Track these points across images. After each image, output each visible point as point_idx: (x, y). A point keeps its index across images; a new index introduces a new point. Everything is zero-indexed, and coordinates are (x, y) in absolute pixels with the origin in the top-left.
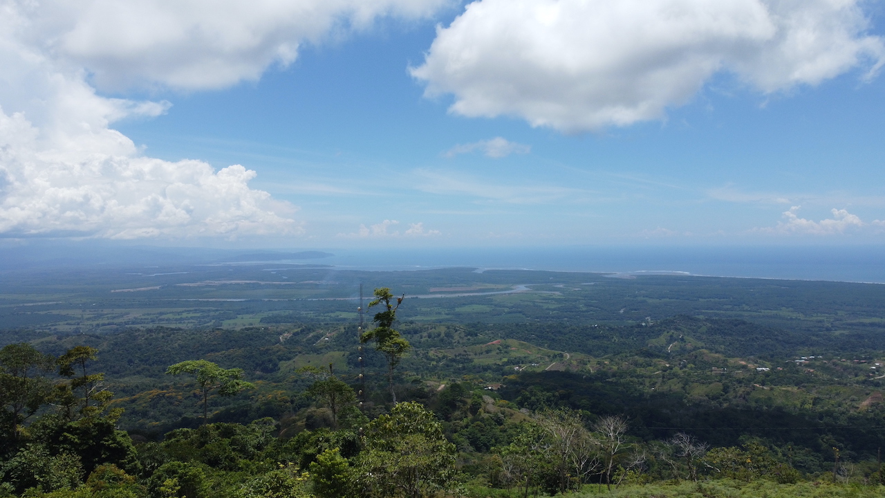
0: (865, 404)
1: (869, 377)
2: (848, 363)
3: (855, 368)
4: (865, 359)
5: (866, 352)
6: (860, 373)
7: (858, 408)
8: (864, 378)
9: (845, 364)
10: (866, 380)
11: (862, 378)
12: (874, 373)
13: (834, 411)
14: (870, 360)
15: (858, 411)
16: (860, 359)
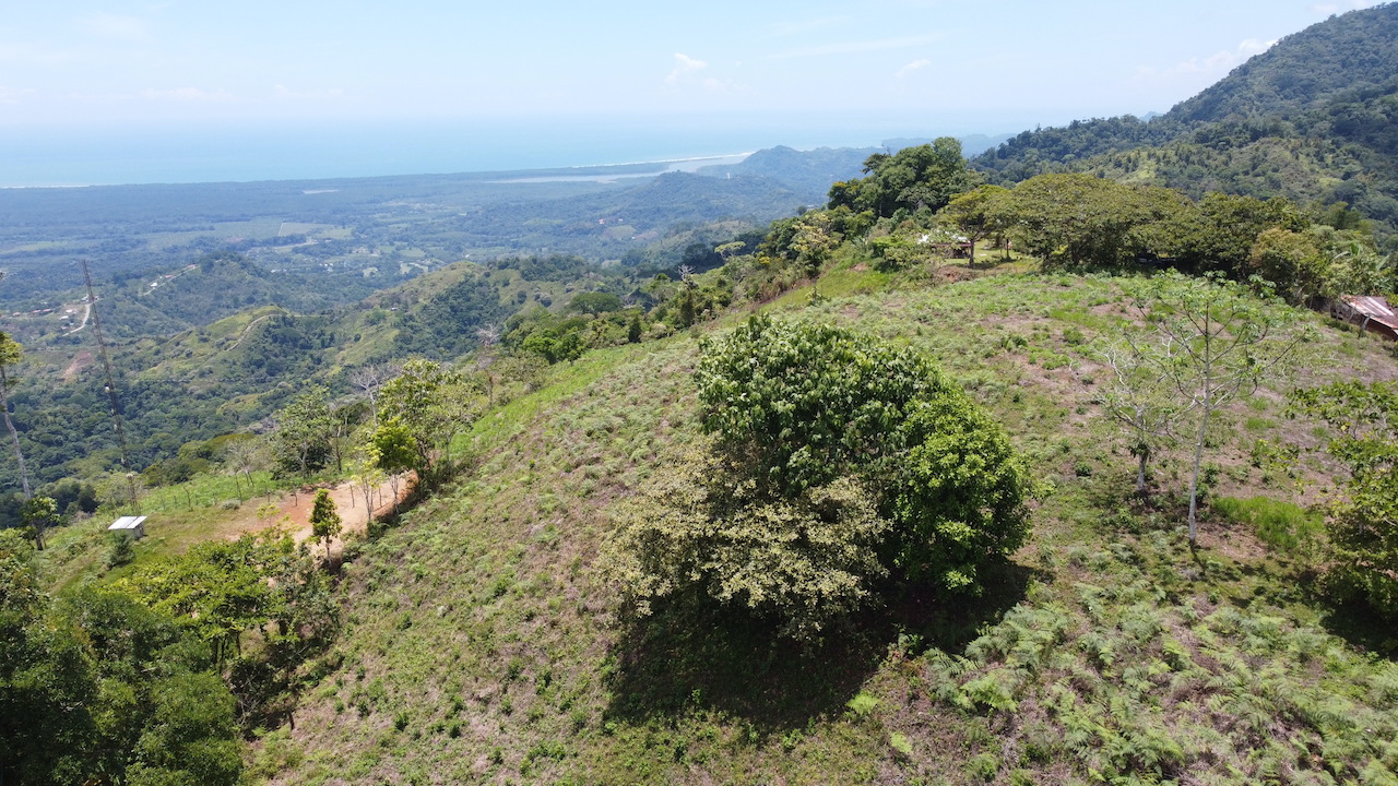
0: (70, 372)
1: (62, 331)
2: (25, 317)
3: (38, 324)
4: (49, 306)
5: (45, 296)
6: (47, 330)
7: (63, 380)
8: (54, 336)
9: (20, 319)
10: (58, 338)
11: (51, 336)
12: (67, 325)
13: (29, 393)
14: (56, 306)
15: (65, 384)
16: (41, 307)
